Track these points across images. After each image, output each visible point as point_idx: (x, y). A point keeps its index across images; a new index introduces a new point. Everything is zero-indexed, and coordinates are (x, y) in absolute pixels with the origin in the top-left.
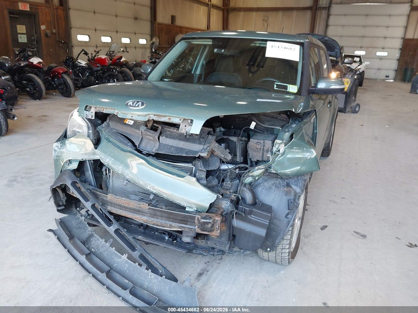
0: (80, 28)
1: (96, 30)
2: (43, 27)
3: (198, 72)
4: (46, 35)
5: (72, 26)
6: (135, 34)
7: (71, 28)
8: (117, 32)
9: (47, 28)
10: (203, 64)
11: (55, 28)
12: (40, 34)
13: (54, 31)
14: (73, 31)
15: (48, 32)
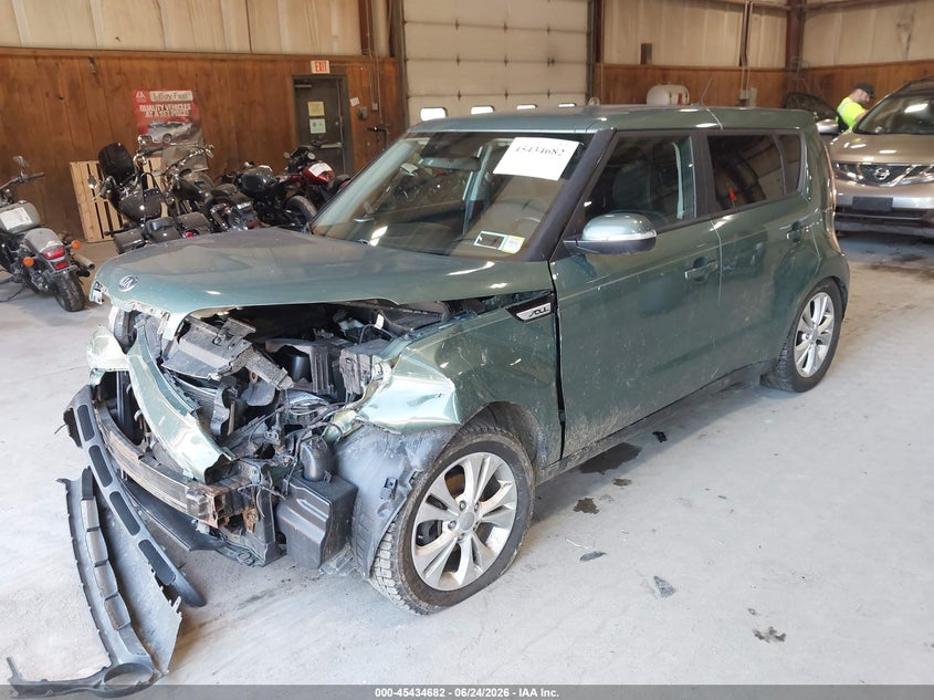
0: (427, 95)
1: (459, 96)
2: (354, 102)
3: (473, 197)
4: (361, 117)
5: (410, 94)
6: (549, 94)
7: (408, 98)
8: (506, 95)
9: (362, 102)
10: (483, 178)
11: (376, 102)
12: (349, 115)
13: (375, 107)
14: (413, 104)
15: (364, 109)
